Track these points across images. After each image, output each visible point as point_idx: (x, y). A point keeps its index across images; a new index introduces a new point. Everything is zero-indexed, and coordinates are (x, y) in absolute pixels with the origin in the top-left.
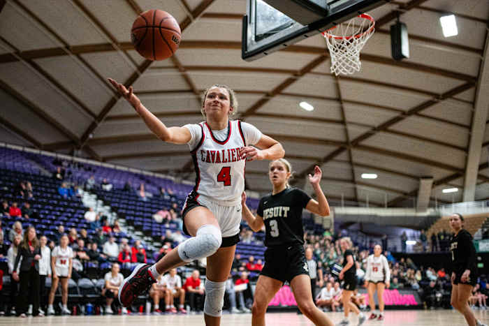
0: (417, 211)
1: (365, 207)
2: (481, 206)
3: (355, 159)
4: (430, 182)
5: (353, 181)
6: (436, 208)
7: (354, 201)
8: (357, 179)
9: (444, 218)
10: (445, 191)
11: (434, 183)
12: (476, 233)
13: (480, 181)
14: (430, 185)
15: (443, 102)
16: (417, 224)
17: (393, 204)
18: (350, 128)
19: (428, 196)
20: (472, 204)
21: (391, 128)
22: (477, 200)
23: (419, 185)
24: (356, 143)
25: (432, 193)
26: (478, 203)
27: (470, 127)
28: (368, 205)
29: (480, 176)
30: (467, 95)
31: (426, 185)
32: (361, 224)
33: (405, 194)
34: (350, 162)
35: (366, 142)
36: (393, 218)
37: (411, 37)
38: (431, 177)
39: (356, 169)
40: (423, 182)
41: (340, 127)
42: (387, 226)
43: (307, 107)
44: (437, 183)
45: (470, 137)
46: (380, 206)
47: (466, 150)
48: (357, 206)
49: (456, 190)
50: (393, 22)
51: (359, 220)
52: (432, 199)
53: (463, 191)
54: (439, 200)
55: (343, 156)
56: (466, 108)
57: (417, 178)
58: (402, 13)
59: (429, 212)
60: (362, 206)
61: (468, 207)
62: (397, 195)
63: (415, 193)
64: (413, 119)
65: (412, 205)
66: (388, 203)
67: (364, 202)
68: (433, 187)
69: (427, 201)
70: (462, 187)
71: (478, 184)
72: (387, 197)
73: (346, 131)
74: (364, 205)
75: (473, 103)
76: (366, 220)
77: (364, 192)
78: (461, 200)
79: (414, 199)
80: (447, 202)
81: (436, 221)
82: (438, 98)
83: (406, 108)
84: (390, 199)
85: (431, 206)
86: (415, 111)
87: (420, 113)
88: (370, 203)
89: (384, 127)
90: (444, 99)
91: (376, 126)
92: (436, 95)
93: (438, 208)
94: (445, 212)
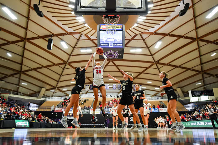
0: (38, 99)
1: (20, 95)
3: (21, 78)
4: (45, 89)
5: (18, 85)
7: (17, 92)
8: (20, 85)
15: (56, 66)
16: (38, 103)
17: (30, 95)
18: (23, 67)
21: (38, 70)
23: (41, 89)
24: (24, 72)
25: (44, 93)
26: (58, 98)
30: (63, 66)
31: (43, 90)
33: (36, 92)
34: (19, 78)
35: (27, 73)
37: (53, 45)
38: (45, 88)
39: (21, 81)
40: (43, 89)
41: (20, 65)
43: (9, 55)
44: (47, 90)
46: (26, 95)
48: (17, 94)
50: (50, 38)
52: (44, 95)
54: (46, 95)
55: (17, 76)
56: (61, 70)
57: (41, 88)
58: (53, 36)
59: (42, 99)
62: (33, 92)
63: (39, 92)
64: (45, 69)
65: (37, 96)
68: (45, 91)
69: (42, 95)
73: (21, 67)
75: (64, 69)
77: (21, 90)
78: (52, 96)
79: (38, 94)
80: (49, 97)
83: (44, 65)
84: (30, 93)
85: (43, 97)
86: (47, 67)
87: (48, 68)
88: (22, 93)
89: (35, 69)
90: (56, 65)
91: (33, 68)
92: (54, 64)
93: (46, 98)
94: (48, 100)
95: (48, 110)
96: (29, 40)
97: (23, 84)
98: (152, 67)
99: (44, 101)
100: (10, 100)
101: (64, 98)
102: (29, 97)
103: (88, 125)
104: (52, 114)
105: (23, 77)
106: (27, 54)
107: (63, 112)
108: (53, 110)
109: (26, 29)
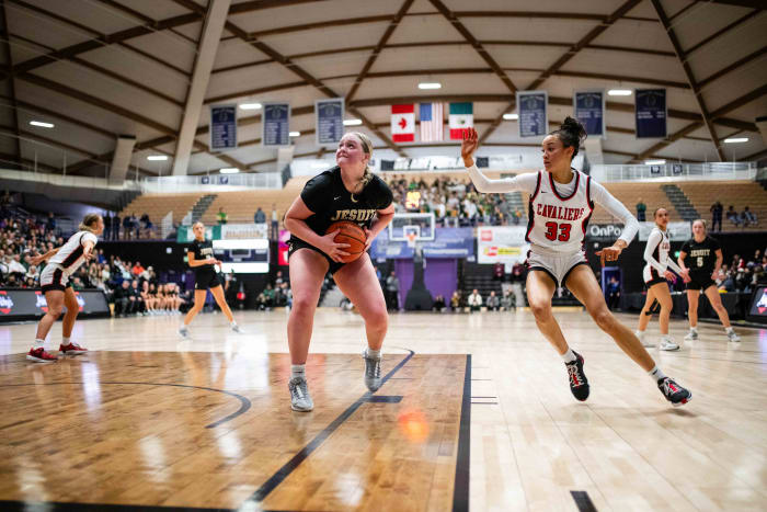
0: (109, 183)
2: (193, 183)
3: (19, 96)
6: (137, 181)
9: (146, 194)
10: (151, 158)
11: (136, 146)
12: (186, 218)
13: (196, 149)
14: (132, 149)
16: (108, 201)
19: (128, 163)
20: (183, 178)
21: (81, 56)
22: (190, 174)
25: (132, 160)
26: (191, 178)
27: (190, 75)
28: (36, 168)
29: (196, 143)
30: (190, 29)
31: (126, 146)
32: (24, 196)
33: (95, 157)
36: (73, 189)
38: (133, 137)
39: (20, 110)
40: (122, 142)
42: (63, 201)
45: (189, 88)
46: (56, 171)
47: (183, 105)
48: (19, 168)
49: (164, 158)
51: (21, 190)
52: (132, 167)
53: (174, 161)
54: (141, 170)
56: (188, 47)
57: (115, 136)
60: (27, 170)
61: (178, 182)
63: (109, 157)
64: (115, 49)
65: (103, 174)
66: (68, 168)
67: (32, 162)
68: (134, 151)
70: (173, 156)
71: (193, 153)
74: (29, 167)
75: (198, 43)
76: (33, 190)
78: (169, 172)
79: (107, 164)
80: (151, 174)
81: (135, 198)
82: (152, 26)
84: (74, 162)
85: (129, 177)
86: (120, 38)
87: (126, 42)
88: (40, 165)
90: (159, 29)
91: (58, 48)
92: (150, 22)
98: (629, 14)
105: (25, 91)
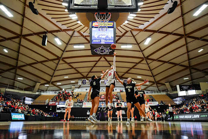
1: (16, 89)
4: (40, 84)
5: (14, 80)
7: (13, 87)
8: (16, 79)
15: (50, 62)
17: (26, 90)
24: (20, 68)
34: (15, 73)
35: (24, 68)
37: (48, 41)
41: (16, 61)
44: (41, 85)
50: (44, 35)
55: (13, 71)
58: (47, 33)
59: (37, 93)
62: (28, 86)
69: (37, 90)
72: (25, 86)
73: (17, 63)
77: (17, 84)
83: (39, 61)
89: (30, 65)
93: (40, 92)
94: (43, 94)
95: (42, 104)
96: (25, 36)
97: (18, 78)
99: (39, 95)
100: (7, 94)
101: (58, 92)
102: (24, 91)
103: (81, 118)
104: (47, 107)
106: (22, 50)
107: (56, 106)
108: (47, 104)
109: (22, 26)
